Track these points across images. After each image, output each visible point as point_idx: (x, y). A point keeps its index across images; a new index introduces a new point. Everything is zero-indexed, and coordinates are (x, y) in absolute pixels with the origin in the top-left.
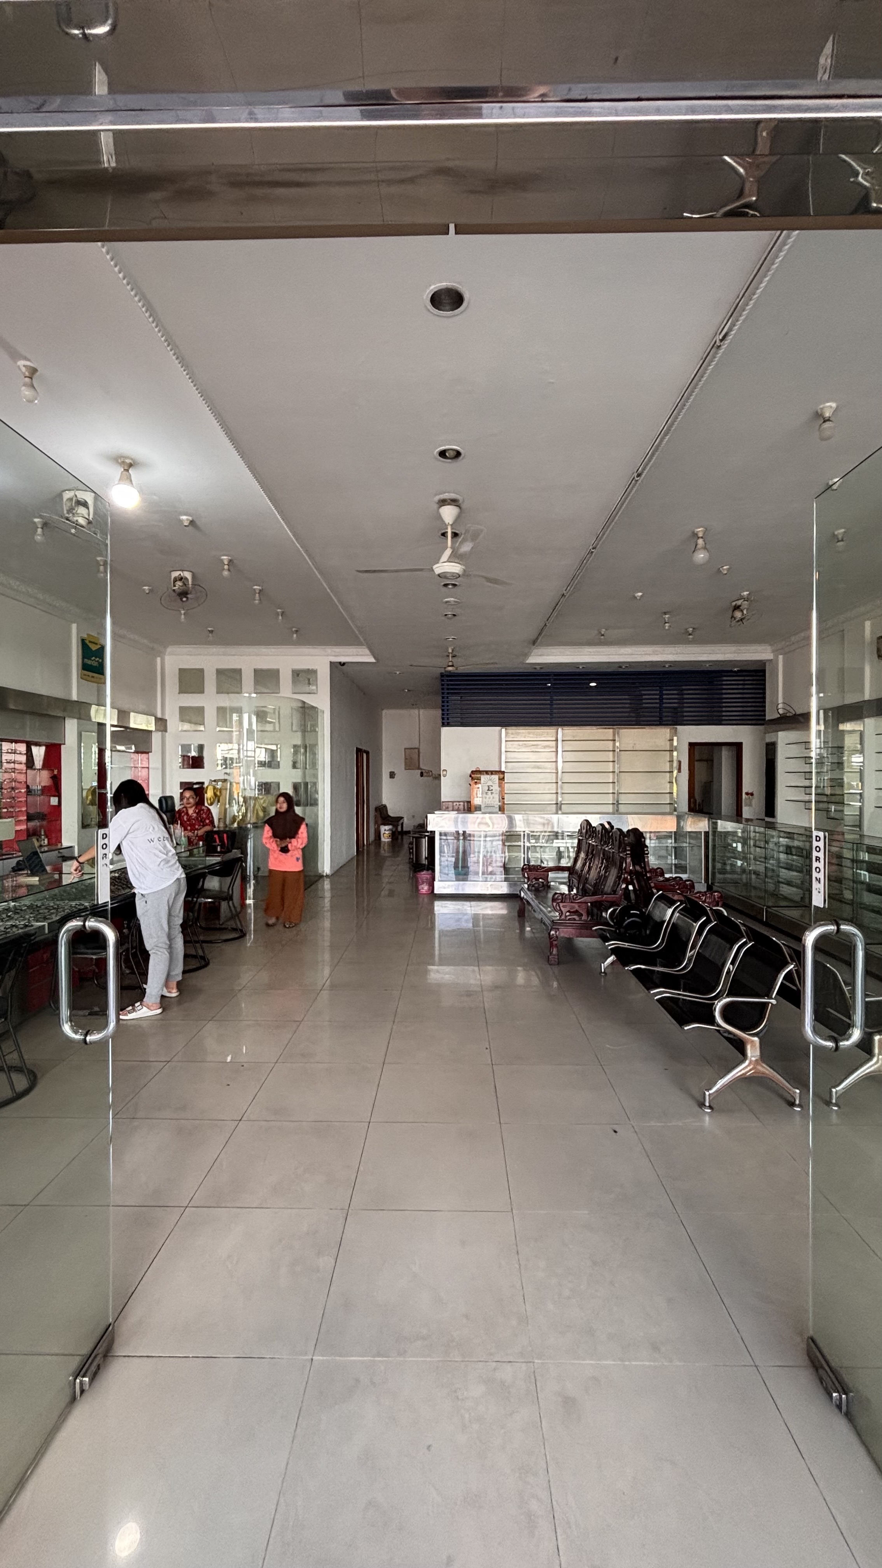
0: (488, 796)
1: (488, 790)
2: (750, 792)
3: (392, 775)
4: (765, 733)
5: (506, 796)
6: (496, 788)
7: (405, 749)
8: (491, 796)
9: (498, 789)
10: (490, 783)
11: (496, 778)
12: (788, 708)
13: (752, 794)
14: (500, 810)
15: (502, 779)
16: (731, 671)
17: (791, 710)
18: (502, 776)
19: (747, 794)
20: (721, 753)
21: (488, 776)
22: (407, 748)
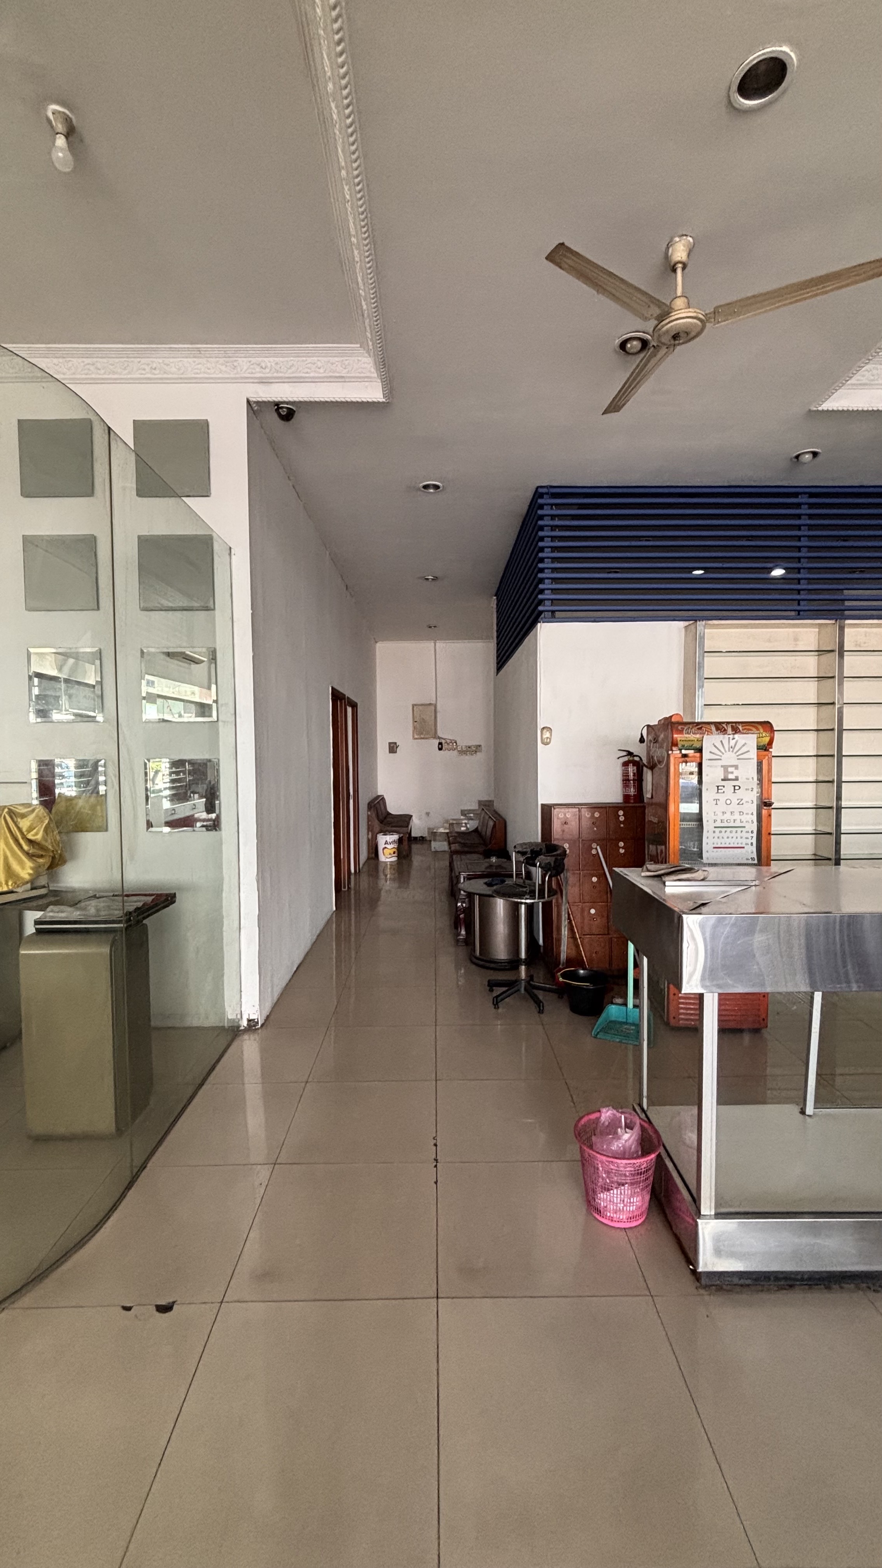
0: (722, 798)
1: (726, 780)
3: (393, 748)
6: (747, 771)
8: (734, 798)
9: (756, 778)
10: (729, 758)
11: (749, 742)
15: (764, 748)
18: (765, 736)
21: (725, 738)
22: (416, 705)
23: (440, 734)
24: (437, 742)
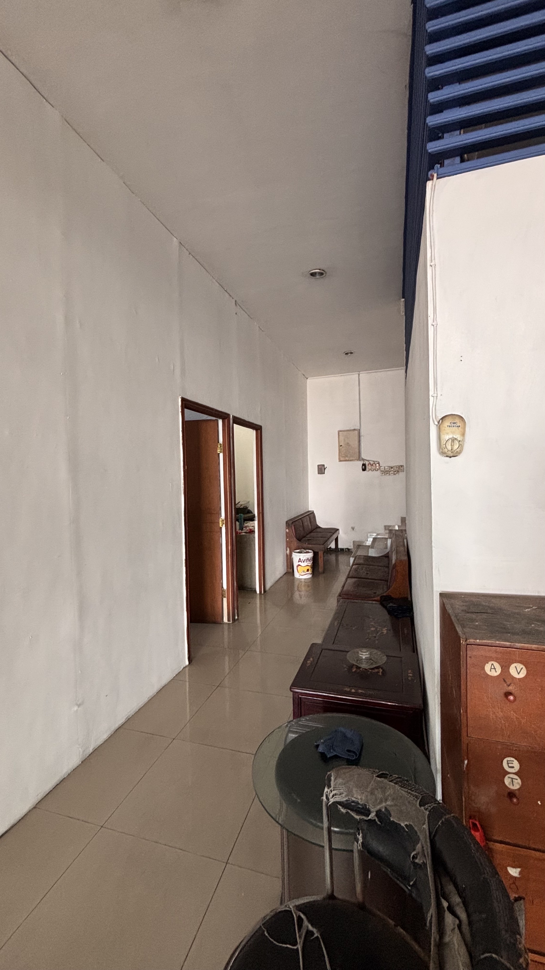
3: (321, 469)
7: (339, 432)
22: (341, 431)
23: (363, 456)
24: (361, 463)
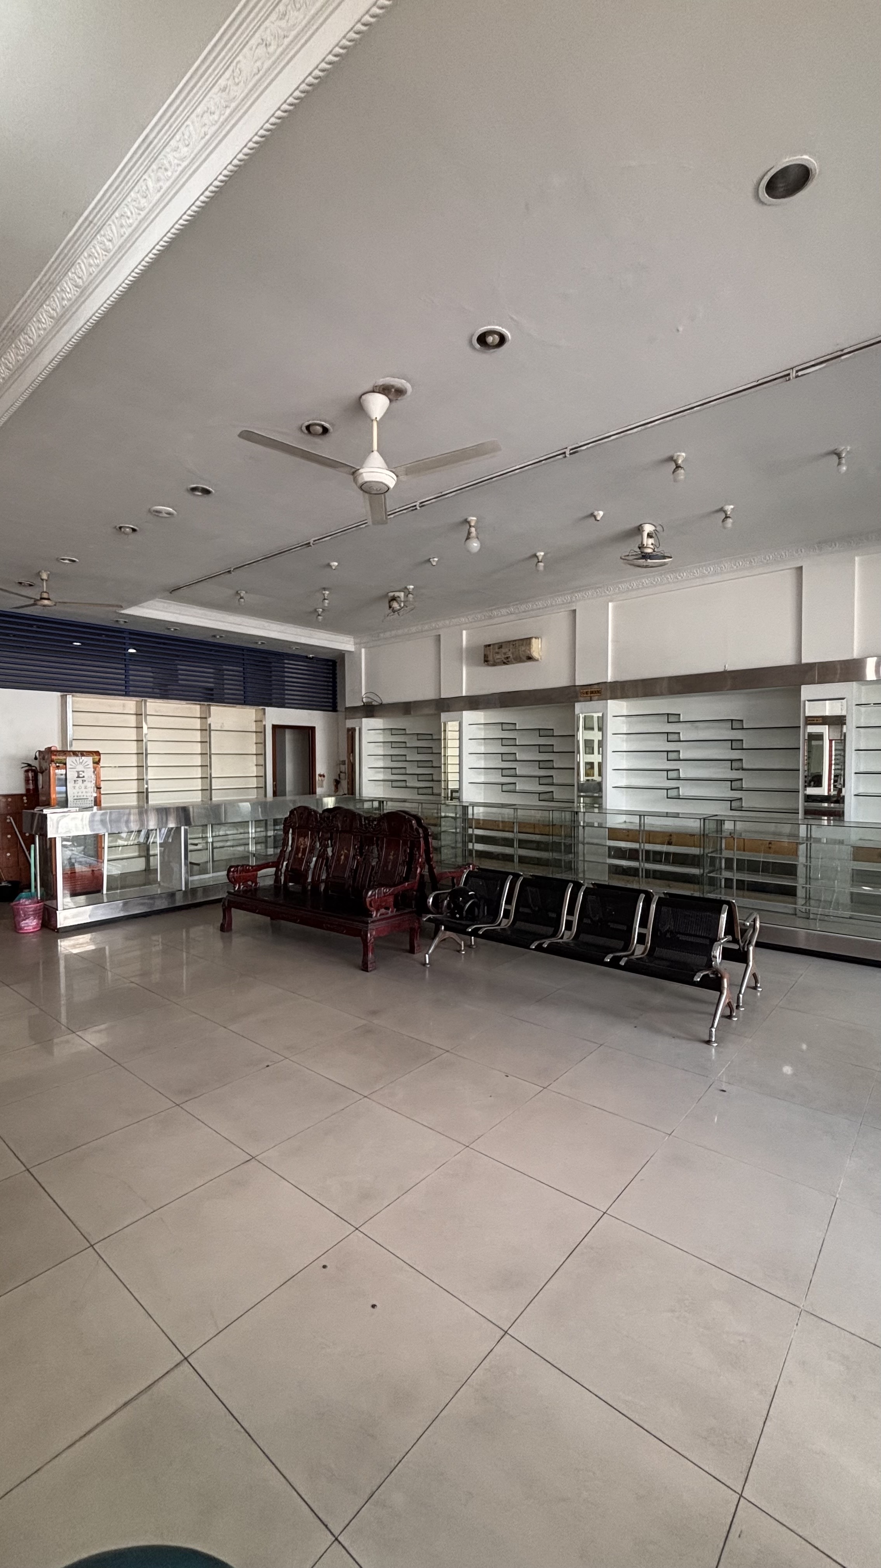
0: (77, 786)
1: (78, 777)
2: (322, 774)
4: (346, 719)
5: (103, 784)
6: (89, 773)
8: (83, 786)
9: (93, 776)
10: (80, 768)
11: (89, 760)
12: (372, 696)
13: (324, 776)
14: (96, 805)
15: (97, 763)
16: (307, 657)
17: (376, 698)
18: (97, 758)
19: (320, 775)
20: (285, 735)
21: (77, 758)
